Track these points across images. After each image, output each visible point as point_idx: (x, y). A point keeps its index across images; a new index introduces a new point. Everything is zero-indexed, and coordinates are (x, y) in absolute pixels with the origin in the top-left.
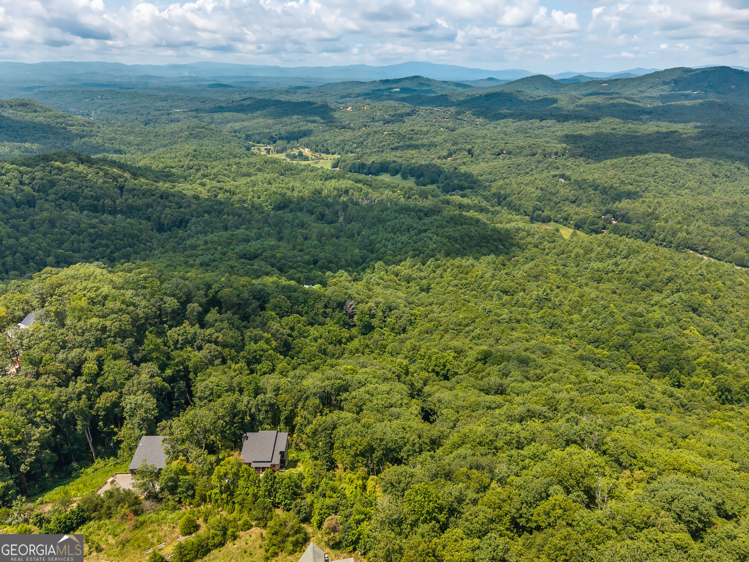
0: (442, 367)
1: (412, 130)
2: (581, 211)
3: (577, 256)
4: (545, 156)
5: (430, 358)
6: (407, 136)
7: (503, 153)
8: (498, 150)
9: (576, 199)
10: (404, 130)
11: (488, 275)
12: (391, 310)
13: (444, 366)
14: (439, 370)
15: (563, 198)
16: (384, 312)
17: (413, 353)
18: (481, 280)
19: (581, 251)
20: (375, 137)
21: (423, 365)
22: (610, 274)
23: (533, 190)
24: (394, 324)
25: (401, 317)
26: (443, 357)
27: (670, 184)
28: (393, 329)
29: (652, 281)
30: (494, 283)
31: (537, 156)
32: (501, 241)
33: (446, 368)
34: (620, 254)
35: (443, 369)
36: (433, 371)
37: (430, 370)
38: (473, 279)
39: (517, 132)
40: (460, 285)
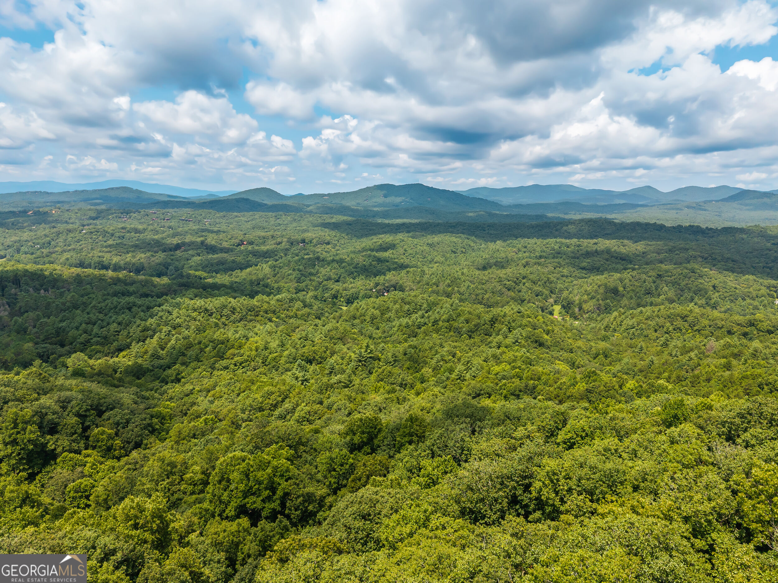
0: (267, 493)
1: (123, 228)
2: (350, 286)
3: (373, 318)
4: (292, 244)
5: (224, 479)
6: (117, 234)
7: (243, 244)
8: (237, 241)
9: (339, 278)
10: (112, 228)
11: (274, 344)
12: (100, 414)
13: (273, 488)
14: (258, 505)
15: (325, 278)
16: (82, 417)
17: (172, 484)
18: (266, 353)
19: (377, 313)
20: (69, 236)
21: (206, 505)
22: (423, 328)
23: (290, 272)
24: (110, 437)
25: (128, 422)
26: (263, 465)
27: (421, 260)
28: (109, 449)
29: (475, 326)
30: (286, 353)
31: (283, 244)
32: (274, 312)
33: (279, 493)
34: (420, 309)
35: (269, 499)
36: (242, 511)
37: (230, 511)
38: (254, 353)
39: (253, 228)
40: (232, 366)
